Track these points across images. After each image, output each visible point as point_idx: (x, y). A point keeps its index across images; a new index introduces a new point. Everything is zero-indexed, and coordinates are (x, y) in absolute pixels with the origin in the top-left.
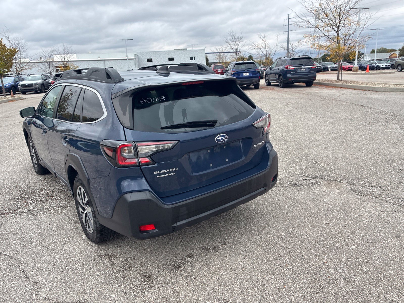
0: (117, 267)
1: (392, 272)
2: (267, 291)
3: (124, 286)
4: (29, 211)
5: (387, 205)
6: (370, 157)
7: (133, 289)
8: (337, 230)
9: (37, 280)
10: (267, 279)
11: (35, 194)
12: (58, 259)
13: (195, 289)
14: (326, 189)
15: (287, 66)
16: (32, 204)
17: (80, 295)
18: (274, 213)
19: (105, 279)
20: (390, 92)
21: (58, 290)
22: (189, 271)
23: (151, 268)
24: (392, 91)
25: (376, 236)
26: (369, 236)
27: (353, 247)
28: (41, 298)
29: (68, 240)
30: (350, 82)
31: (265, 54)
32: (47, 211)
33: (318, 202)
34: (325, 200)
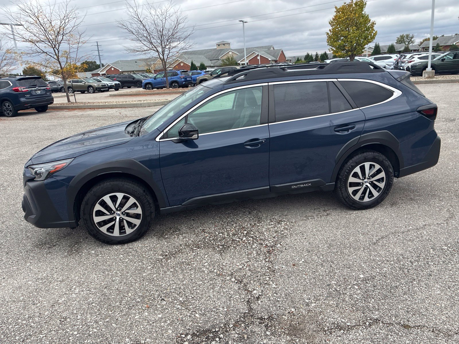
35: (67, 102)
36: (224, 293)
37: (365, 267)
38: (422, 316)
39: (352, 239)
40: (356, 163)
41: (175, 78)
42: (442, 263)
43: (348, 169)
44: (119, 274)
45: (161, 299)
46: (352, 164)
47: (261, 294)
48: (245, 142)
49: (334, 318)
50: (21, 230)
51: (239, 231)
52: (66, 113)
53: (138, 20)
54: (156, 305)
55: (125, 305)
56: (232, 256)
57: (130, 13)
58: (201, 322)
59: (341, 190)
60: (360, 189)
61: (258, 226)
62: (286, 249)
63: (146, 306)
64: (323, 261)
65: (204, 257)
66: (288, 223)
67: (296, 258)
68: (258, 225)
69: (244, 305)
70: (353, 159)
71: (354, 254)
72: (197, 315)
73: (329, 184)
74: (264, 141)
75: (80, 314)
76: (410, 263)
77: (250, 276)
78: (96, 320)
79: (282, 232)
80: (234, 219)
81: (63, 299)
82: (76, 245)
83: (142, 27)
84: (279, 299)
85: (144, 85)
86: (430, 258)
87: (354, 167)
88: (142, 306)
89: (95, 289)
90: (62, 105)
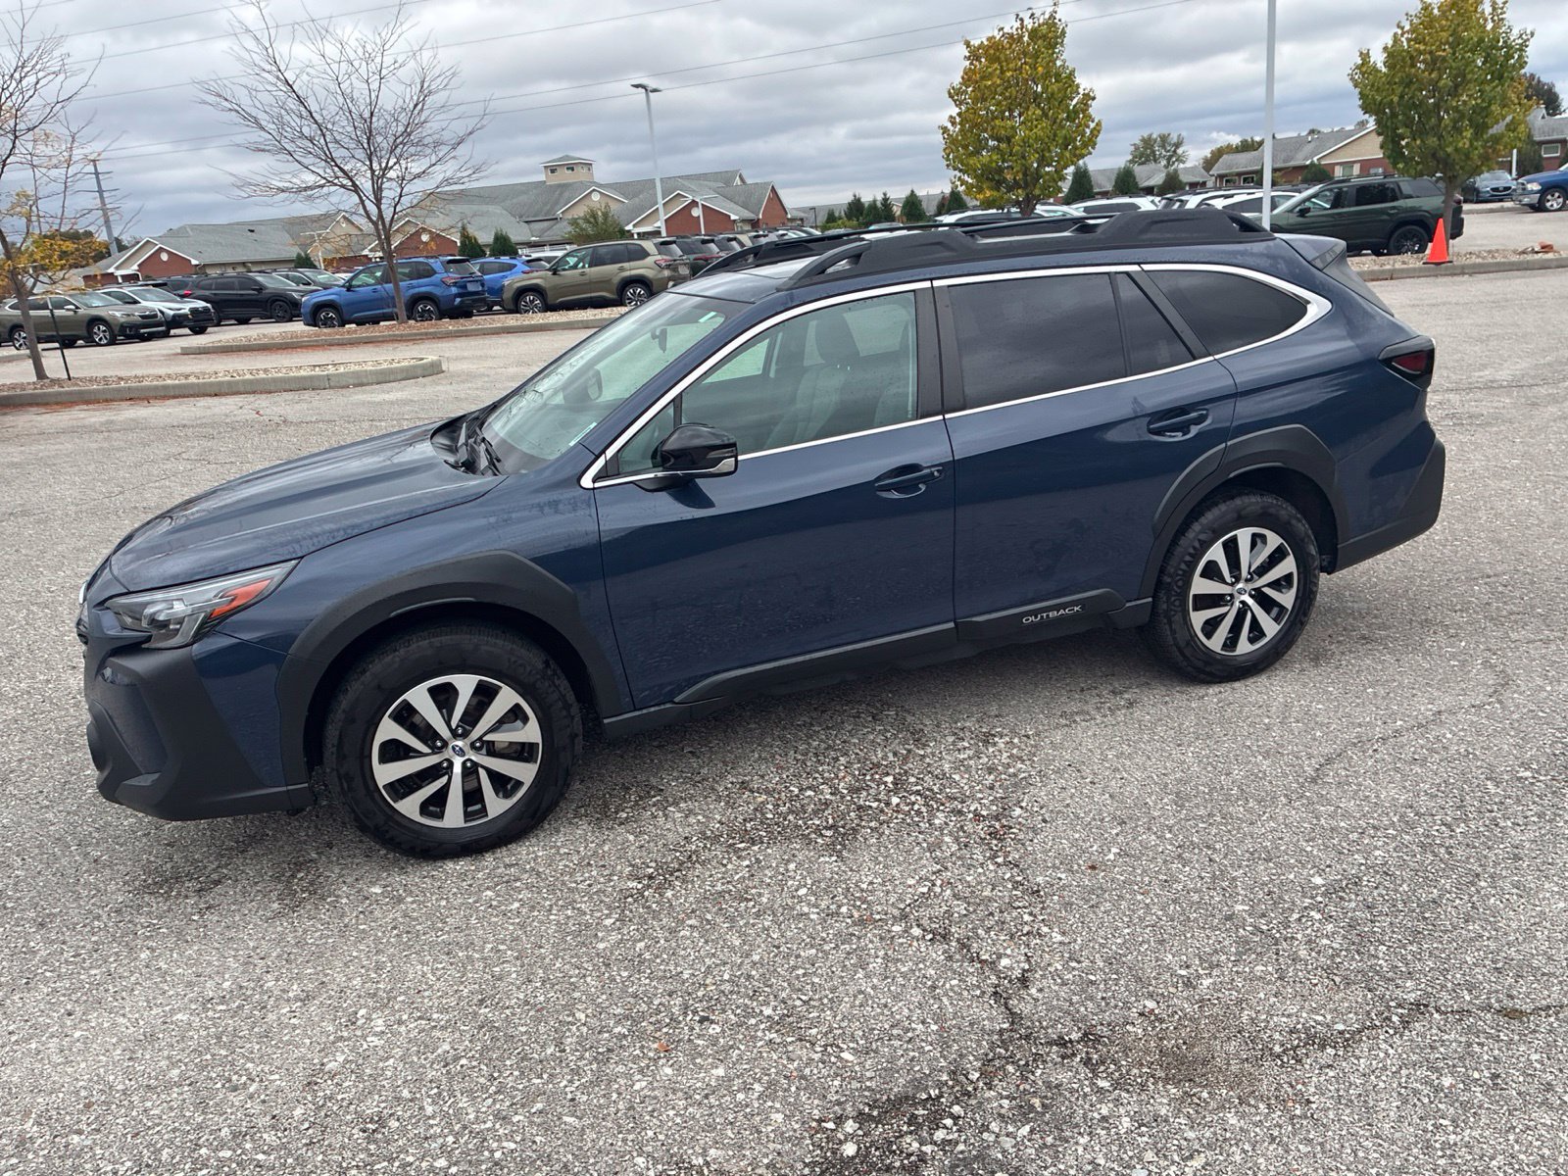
20: (377, 383)
35: (35, 379)
36: (904, 976)
37: (1315, 852)
38: (1545, 978)
39: (1238, 773)
40: (1214, 531)
41: (423, 286)
42: (1535, 819)
43: (1192, 551)
44: (509, 952)
45: (697, 1018)
46: (1202, 537)
47: (1027, 967)
48: (879, 479)
49: (1289, 1016)
50: (58, 839)
51: (868, 777)
52: (39, 418)
53: (278, 78)
54: (689, 1040)
55: (578, 1050)
56: (880, 859)
57: (246, 56)
58: (868, 1074)
59: (1170, 623)
60: (1224, 616)
61: (923, 756)
62: (1044, 821)
63: (655, 1046)
64: (1180, 846)
65: (787, 870)
66: (1016, 740)
67: (1091, 847)
68: (922, 752)
69: (986, 1006)
70: (1203, 520)
71: (1264, 818)
72: (846, 1055)
73: (1133, 603)
74: (936, 474)
75: (430, 1100)
76: (1443, 828)
77: (965, 915)
78: (499, 1111)
79: (1012, 770)
80: (834, 742)
81: (341, 1058)
82: (299, 871)
83: (292, 104)
84: (1092, 978)
85: (308, 310)
86: (1495, 807)
87: (1206, 545)
88: (642, 1047)
89: (443, 1010)
90: (18, 392)
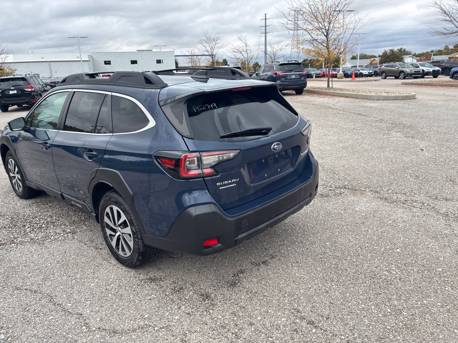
0: (167, 289)
1: (440, 270)
2: (333, 297)
3: (184, 307)
4: (31, 239)
5: (415, 210)
6: (384, 165)
7: (195, 309)
8: (378, 236)
9: (80, 312)
10: (328, 286)
11: (29, 221)
12: (94, 288)
13: (261, 302)
14: (353, 198)
15: (276, 72)
16: (32, 232)
17: (139, 321)
18: (311, 224)
19: (159, 302)
20: (383, 100)
21: (110, 318)
22: (247, 287)
23: (206, 287)
24: (385, 99)
25: (415, 239)
26: (409, 239)
27: (398, 250)
28: (94, 329)
29: (96, 268)
30: (341, 90)
31: (247, 58)
32: (55, 239)
33: (351, 211)
34: (356, 209)
85: (452, 73)
